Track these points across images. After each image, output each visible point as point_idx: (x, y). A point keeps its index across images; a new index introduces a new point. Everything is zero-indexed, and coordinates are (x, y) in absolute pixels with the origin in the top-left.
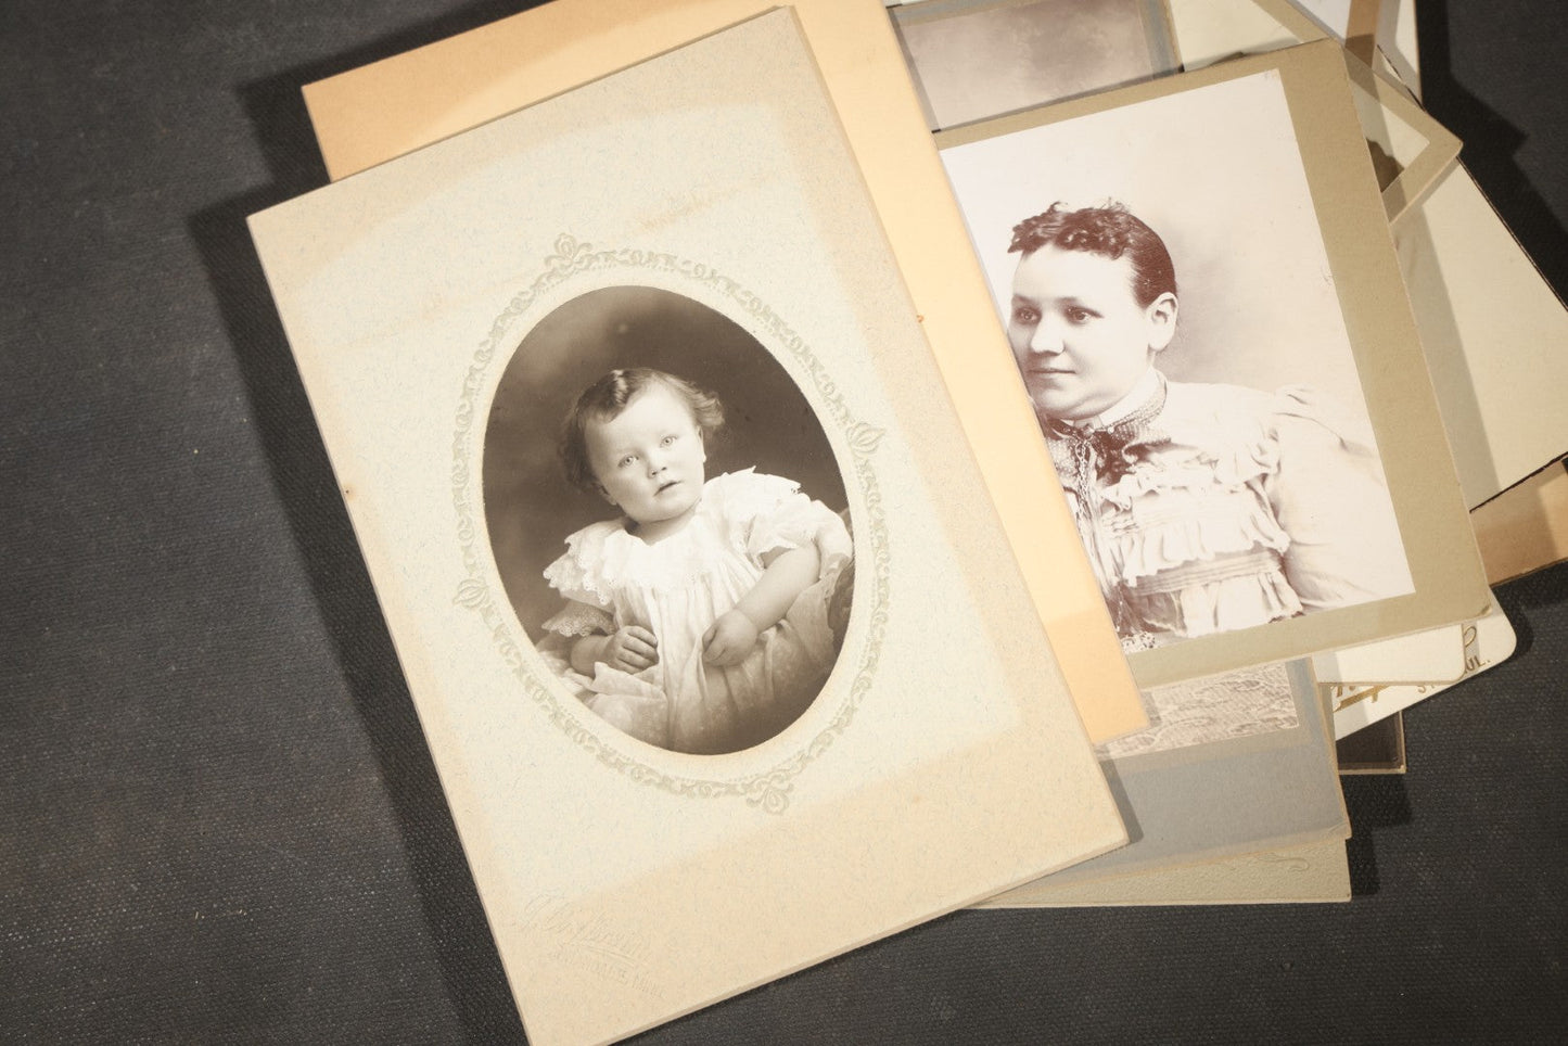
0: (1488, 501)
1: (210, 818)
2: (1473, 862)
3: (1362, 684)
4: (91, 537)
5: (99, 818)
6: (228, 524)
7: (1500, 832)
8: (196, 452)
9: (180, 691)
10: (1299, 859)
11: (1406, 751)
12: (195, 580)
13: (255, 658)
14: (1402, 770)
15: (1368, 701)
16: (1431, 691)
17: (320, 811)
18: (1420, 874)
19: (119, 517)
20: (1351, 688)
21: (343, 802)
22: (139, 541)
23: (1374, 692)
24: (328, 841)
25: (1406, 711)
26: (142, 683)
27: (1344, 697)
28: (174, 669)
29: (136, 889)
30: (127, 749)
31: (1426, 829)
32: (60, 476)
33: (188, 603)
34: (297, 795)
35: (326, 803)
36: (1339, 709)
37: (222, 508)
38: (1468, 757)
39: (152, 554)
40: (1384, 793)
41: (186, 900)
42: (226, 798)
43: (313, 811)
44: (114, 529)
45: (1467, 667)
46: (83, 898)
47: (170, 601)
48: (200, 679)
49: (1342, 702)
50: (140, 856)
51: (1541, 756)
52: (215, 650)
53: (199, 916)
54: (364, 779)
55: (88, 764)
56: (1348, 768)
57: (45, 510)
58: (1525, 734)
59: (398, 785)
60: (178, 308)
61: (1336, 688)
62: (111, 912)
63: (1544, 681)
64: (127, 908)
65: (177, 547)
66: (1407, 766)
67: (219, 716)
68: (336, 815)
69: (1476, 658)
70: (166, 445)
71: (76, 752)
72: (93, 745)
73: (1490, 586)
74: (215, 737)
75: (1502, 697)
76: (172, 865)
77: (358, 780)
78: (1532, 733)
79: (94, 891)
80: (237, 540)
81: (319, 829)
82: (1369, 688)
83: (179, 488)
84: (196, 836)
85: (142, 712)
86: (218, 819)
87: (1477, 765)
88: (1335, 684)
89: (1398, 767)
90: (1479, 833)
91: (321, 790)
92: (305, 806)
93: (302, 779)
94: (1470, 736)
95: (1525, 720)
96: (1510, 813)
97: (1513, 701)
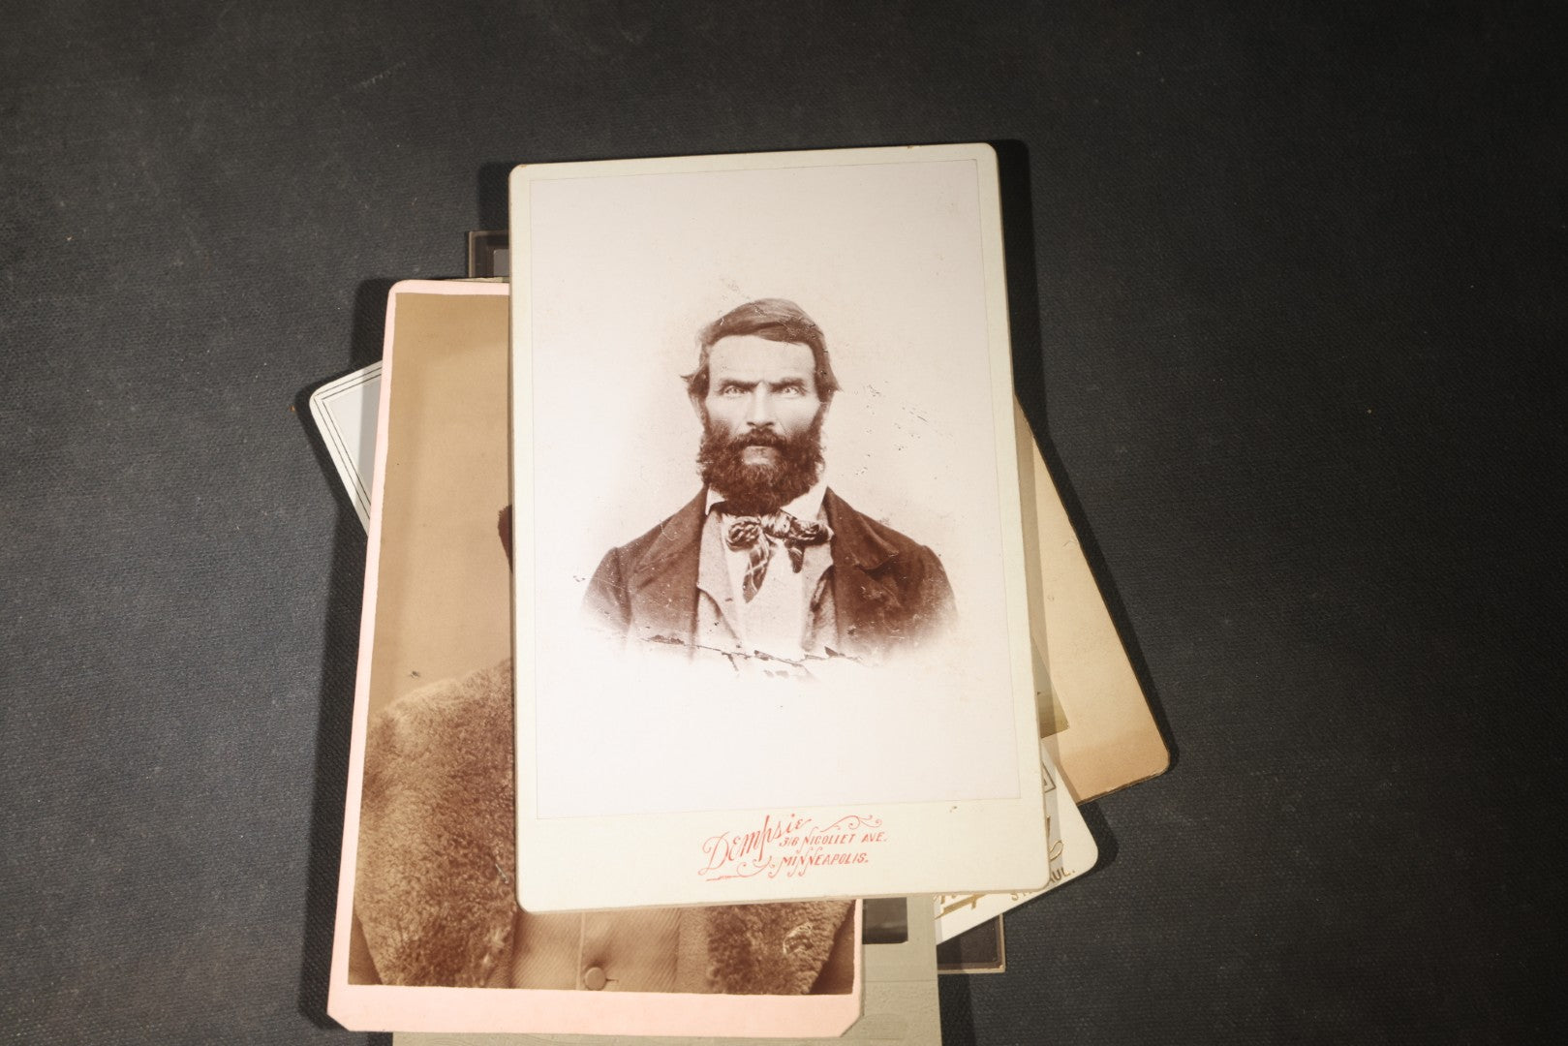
3: (961, 893)
7: (1086, 1024)
11: (1006, 952)
14: (1001, 969)
15: (968, 907)
16: (1023, 899)
17: (24, 1022)
20: (953, 897)
23: (973, 900)
25: (1006, 914)
27: (946, 905)
31: (1021, 1023)
35: (30, 1015)
36: (942, 915)
38: (1059, 956)
43: (17, 1023)
49: (944, 909)
51: (1123, 956)
54: (66, 991)
56: (944, 969)
58: (1109, 935)
61: (940, 897)
63: (1126, 888)
66: (1007, 965)
68: (39, 1026)
69: (1062, 869)
73: (1077, 804)
75: (1090, 903)
77: (59, 993)
78: (1115, 934)
82: (970, 896)
87: (1067, 964)
88: (937, 894)
89: (998, 966)
90: (1067, 1025)
91: (26, 1002)
92: (10, 1018)
93: (9, 993)
94: (1061, 938)
95: (1110, 923)
96: (1095, 1006)
97: (1099, 906)
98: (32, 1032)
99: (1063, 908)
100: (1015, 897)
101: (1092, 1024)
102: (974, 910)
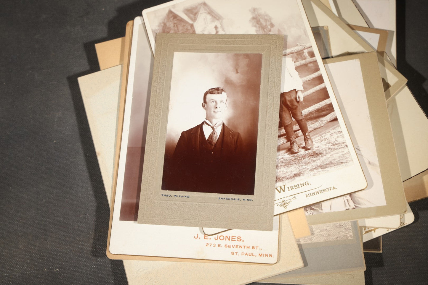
0: (409, 179)
1: (51, 243)
2: (399, 279)
3: (371, 227)
4: (24, 163)
5: (20, 241)
6: (62, 162)
7: (407, 271)
8: (55, 141)
9: (46, 207)
10: (351, 275)
11: (382, 247)
12: (52, 177)
13: (66, 199)
14: (381, 252)
15: (373, 232)
16: (390, 231)
17: (82, 243)
18: (384, 281)
19: (32, 158)
20: (368, 228)
21: (88, 241)
22: (37, 165)
23: (375, 229)
24: (83, 251)
25: (383, 236)
26: (35, 204)
27: (366, 231)
28: (44, 201)
29: (29, 261)
30: (30, 222)
32: (17, 146)
33: (49, 183)
34: (76, 238)
35: (83, 241)
36: (364, 234)
37: (61, 157)
38: (399, 249)
39: (41, 169)
40: (375, 258)
41: (43, 265)
42: (56, 238)
43: (80, 243)
44: (31, 161)
45: (401, 225)
46: (14, 263)
47: (45, 182)
48: (51, 204)
49: (365, 232)
50: (31, 253)
51: (420, 251)
52: (56, 196)
53: (46, 270)
55: (18, 226)
56: (366, 250)
57: (12, 155)
58: (415, 244)
59: (103, 237)
60: (53, 102)
61: (364, 228)
62: (22, 268)
63: (421, 230)
64: (26, 267)
65: (48, 167)
66: (382, 251)
67: (56, 215)
68: (86, 245)
69: (403, 222)
70: (47, 139)
71: (16, 222)
72: (20, 221)
73: (408, 202)
74: (54, 220)
75: (409, 233)
76: (40, 255)
78: (417, 244)
79: (17, 261)
80: (64, 167)
81: (81, 248)
82: (373, 228)
83: (50, 151)
84: (47, 248)
85: (34, 212)
86: (53, 243)
87: (402, 252)
88: (364, 227)
89: (380, 251)
90: (401, 271)
91: (82, 237)
92: (77, 241)
93: (77, 234)
94: (400, 244)
95: (416, 240)
96: (410, 266)
97: (412, 235)
98: (84, 246)
99: (401, 235)
100: (388, 230)
101: (409, 271)
102: (375, 233)
